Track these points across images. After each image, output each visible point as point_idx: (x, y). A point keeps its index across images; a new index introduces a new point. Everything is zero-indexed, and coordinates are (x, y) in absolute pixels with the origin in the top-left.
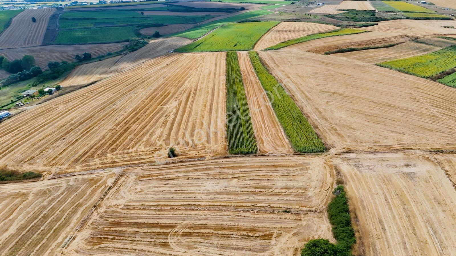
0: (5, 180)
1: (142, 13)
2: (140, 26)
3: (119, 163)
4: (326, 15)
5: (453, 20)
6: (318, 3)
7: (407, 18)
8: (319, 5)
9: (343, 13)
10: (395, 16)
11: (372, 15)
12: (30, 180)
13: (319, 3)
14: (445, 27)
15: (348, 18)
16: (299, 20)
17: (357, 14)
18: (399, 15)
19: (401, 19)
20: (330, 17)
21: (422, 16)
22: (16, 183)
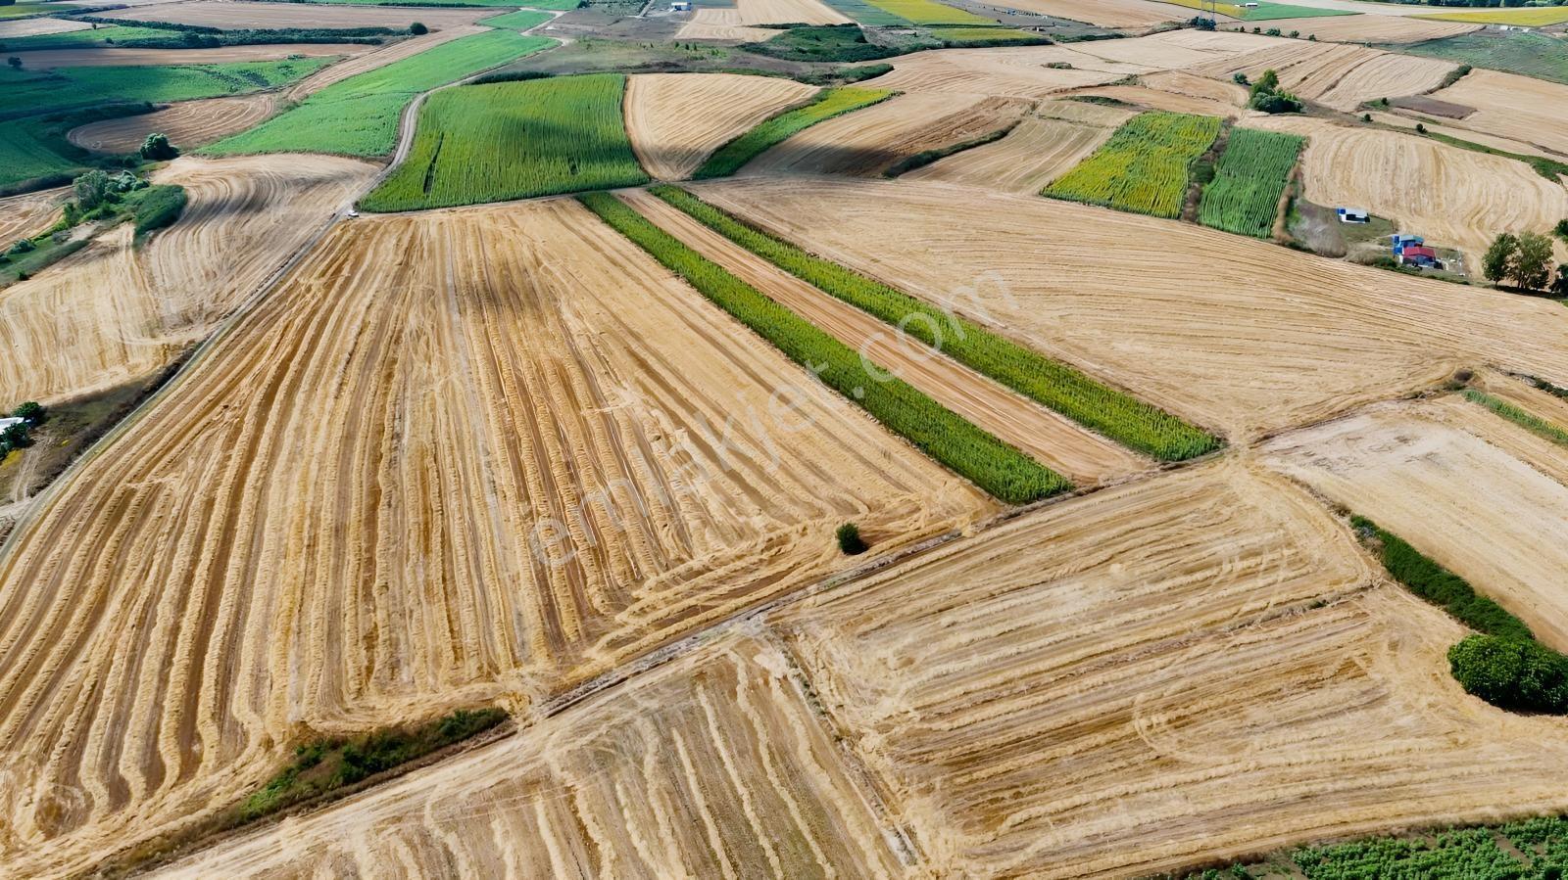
0: (388, 766)
1: (16, 63)
2: (58, 119)
3: (711, 608)
4: (743, 46)
5: (1052, 44)
6: (674, 4)
7: (948, 45)
8: (678, 8)
9: (782, 37)
10: (915, 42)
11: (857, 41)
12: (484, 740)
13: (678, 4)
14: (1051, 66)
15: (804, 52)
16: (676, 65)
17: (818, 39)
18: (926, 36)
19: (933, 48)
20: (755, 52)
21: (980, 38)
22: (437, 761)
